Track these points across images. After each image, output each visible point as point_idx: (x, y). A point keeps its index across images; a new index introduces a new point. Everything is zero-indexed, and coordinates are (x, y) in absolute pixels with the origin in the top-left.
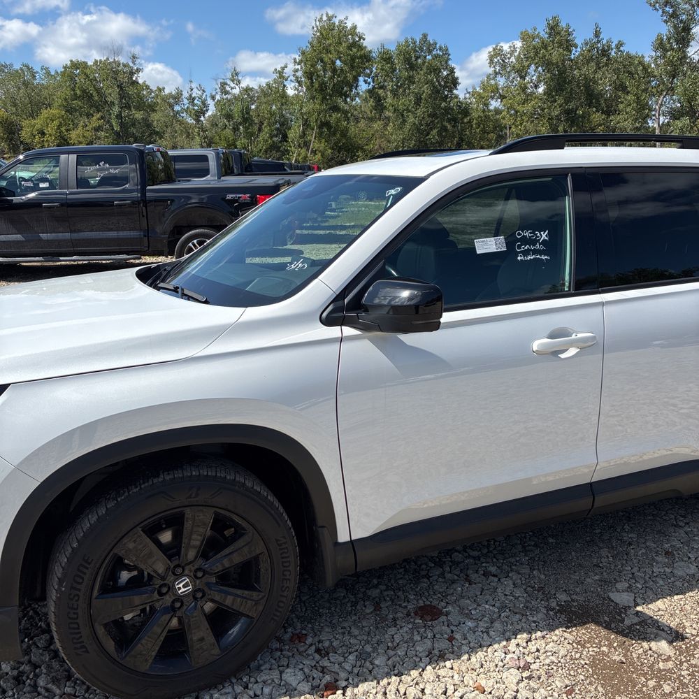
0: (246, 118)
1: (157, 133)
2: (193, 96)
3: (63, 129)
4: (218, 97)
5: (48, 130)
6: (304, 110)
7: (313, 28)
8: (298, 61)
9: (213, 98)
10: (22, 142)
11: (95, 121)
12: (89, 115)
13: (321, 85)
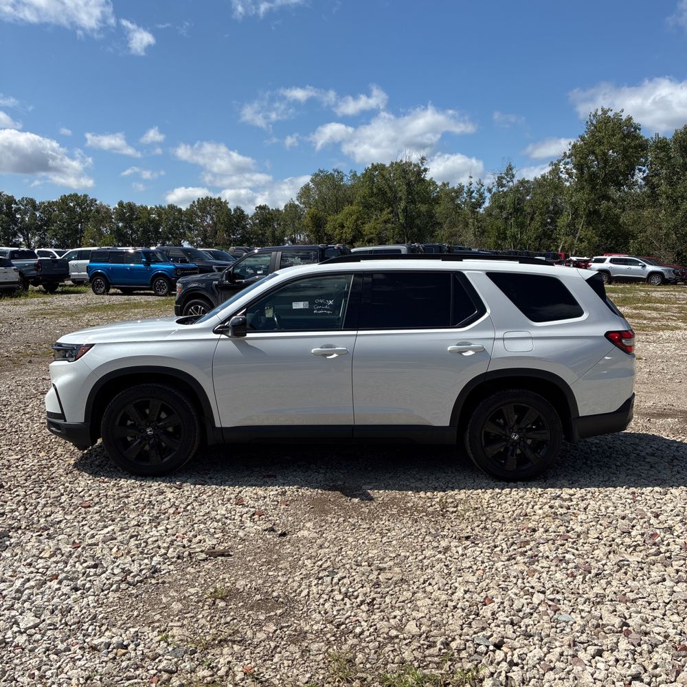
0: (518, 209)
1: (439, 224)
2: (471, 190)
3: (359, 222)
4: (494, 190)
5: (347, 224)
6: (573, 200)
7: (587, 122)
8: (568, 154)
9: (490, 190)
10: (326, 234)
11: (385, 215)
12: (382, 210)
13: (590, 176)
